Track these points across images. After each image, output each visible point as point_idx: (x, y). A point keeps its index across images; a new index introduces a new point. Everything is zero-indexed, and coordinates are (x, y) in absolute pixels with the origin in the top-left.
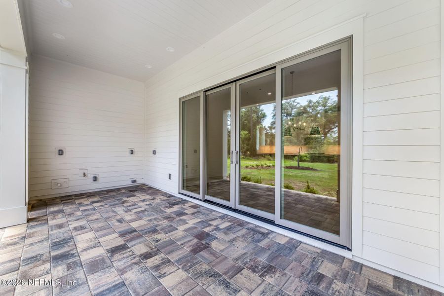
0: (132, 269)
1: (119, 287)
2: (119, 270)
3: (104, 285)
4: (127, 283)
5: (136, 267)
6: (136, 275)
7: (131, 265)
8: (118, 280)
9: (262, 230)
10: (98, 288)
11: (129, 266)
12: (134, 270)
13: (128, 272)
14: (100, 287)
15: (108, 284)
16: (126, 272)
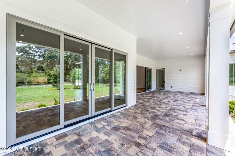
0: (150, 147)
1: (162, 146)
2: (154, 152)
3: (165, 152)
4: (158, 145)
5: (148, 146)
6: (153, 144)
7: (148, 149)
8: (159, 149)
9: (110, 116)
10: (168, 154)
11: (149, 148)
12: (150, 145)
13: (153, 147)
14: (167, 153)
15: (163, 151)
16: (153, 148)
